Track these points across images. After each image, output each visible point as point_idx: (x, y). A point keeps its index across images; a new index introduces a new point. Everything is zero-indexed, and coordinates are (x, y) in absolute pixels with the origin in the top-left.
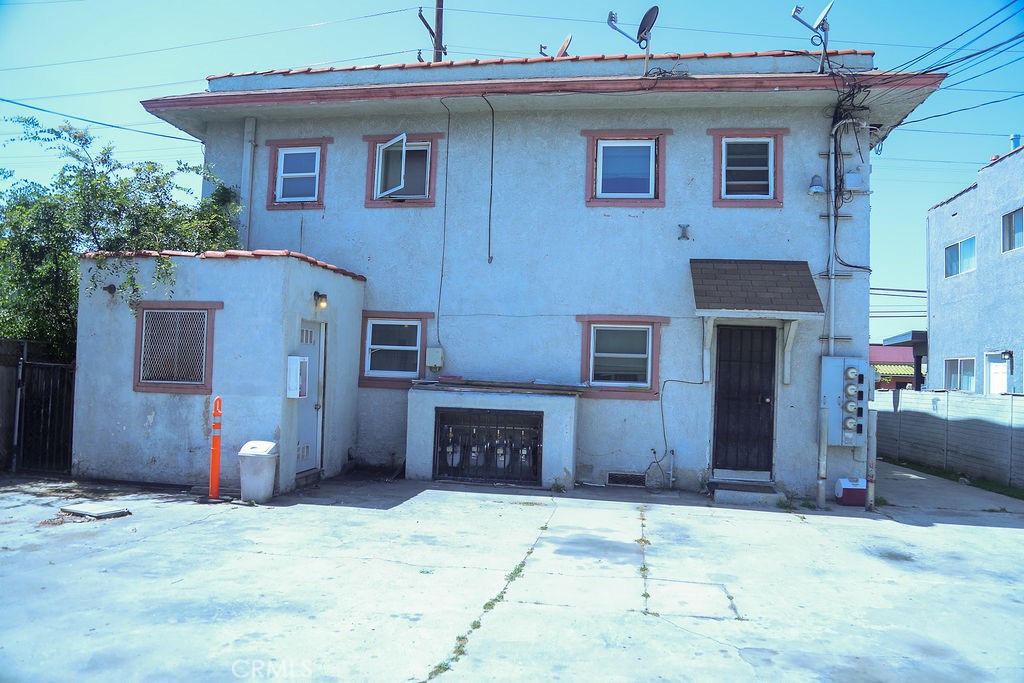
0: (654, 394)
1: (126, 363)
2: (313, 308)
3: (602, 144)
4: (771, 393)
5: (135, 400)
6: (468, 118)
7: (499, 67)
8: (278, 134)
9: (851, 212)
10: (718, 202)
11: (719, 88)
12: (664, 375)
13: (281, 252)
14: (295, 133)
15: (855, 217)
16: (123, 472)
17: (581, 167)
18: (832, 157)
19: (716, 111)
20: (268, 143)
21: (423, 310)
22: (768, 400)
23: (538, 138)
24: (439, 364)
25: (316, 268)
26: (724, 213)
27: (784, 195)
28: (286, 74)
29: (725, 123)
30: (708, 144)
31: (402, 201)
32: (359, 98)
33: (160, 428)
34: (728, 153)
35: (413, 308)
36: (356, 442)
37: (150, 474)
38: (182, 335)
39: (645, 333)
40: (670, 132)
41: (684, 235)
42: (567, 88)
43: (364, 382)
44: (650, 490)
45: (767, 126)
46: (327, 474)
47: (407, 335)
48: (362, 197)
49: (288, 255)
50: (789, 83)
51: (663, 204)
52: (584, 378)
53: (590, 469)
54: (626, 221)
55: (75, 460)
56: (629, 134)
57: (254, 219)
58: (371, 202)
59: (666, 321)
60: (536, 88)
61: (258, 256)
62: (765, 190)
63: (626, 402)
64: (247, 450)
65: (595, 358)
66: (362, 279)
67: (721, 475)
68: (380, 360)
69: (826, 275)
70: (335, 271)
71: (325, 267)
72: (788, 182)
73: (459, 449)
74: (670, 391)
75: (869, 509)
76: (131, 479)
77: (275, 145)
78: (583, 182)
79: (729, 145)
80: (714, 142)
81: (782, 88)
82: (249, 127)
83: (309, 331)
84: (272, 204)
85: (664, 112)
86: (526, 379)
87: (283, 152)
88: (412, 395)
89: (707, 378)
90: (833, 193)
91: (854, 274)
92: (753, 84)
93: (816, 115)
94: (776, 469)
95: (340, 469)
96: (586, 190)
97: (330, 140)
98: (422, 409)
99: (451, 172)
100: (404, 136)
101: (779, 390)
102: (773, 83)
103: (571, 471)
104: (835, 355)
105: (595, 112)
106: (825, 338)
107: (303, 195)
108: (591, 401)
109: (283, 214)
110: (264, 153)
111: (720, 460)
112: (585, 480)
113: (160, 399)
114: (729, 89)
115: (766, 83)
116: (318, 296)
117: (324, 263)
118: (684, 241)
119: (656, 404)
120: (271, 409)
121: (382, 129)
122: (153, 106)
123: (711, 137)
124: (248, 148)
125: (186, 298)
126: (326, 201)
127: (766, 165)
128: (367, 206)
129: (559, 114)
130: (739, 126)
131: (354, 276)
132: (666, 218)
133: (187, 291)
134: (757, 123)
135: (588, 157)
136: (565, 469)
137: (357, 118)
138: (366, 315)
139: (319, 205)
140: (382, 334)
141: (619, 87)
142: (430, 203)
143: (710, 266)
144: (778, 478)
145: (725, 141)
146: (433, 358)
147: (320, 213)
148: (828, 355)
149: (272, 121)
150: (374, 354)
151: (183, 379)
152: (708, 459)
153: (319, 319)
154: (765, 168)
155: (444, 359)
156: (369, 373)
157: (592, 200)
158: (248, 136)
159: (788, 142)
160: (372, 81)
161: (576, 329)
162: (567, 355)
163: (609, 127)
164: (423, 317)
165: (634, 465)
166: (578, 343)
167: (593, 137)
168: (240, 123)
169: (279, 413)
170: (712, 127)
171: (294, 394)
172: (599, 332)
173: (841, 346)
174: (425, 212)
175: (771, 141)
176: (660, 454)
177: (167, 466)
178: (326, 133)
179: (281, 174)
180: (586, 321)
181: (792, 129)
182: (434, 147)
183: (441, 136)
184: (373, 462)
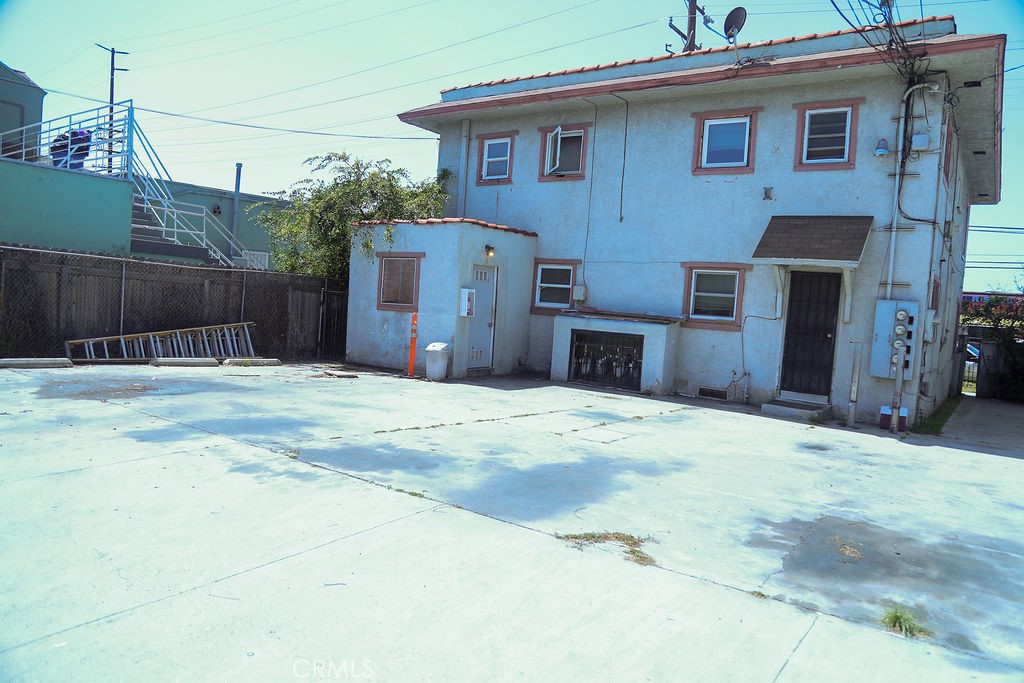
0: (737, 327)
1: (373, 292)
2: (484, 256)
3: (708, 123)
4: (833, 330)
5: (378, 315)
6: (608, 109)
7: (632, 66)
8: (484, 131)
9: (918, 170)
10: (799, 166)
11: (790, 71)
12: (746, 311)
13: (458, 219)
14: (494, 129)
15: (922, 175)
16: (371, 360)
17: (690, 143)
18: (902, 121)
19: (800, 88)
20: (478, 137)
21: (574, 258)
22: (829, 336)
23: (660, 122)
24: (582, 298)
25: (487, 230)
26: (803, 175)
27: (857, 157)
28: (489, 85)
29: (809, 97)
30: (792, 117)
31: (562, 176)
32: (529, 102)
33: (390, 333)
34: (811, 123)
35: (568, 257)
36: (527, 353)
37: (384, 362)
38: (403, 274)
39: (734, 276)
40: (761, 109)
41: (767, 195)
42: (671, 82)
43: (534, 310)
44: (730, 403)
45: (845, 97)
46: (496, 372)
47: (564, 276)
48: (536, 175)
49: (461, 222)
50: (850, 61)
51: (753, 171)
52: (686, 311)
53: (685, 383)
54: (722, 185)
55: (347, 352)
56: (729, 114)
57: (468, 193)
58: (542, 178)
59: (750, 267)
60: (648, 85)
61: (445, 222)
62: (841, 154)
63: (715, 332)
64: (430, 348)
65: (696, 297)
66: (535, 235)
67: (787, 395)
68: (547, 295)
69: (889, 228)
70: (506, 230)
71: (496, 228)
72: (861, 145)
73: (589, 361)
74: (750, 325)
75: (892, 432)
76: (375, 364)
77: (482, 138)
78: (691, 155)
79: (812, 116)
80: (798, 116)
81: (844, 65)
82: (465, 127)
83: (481, 272)
84: (480, 182)
85: (759, 92)
86: (641, 312)
87: (487, 143)
88: (558, 320)
89: (779, 315)
90: (900, 153)
91: (917, 226)
92: (818, 65)
93: (891, 83)
94: (834, 394)
95: (510, 370)
96: (693, 161)
97: (517, 132)
98: (563, 330)
99: (596, 152)
100: (559, 129)
101: (840, 327)
102: (835, 62)
103: (661, 381)
104: (891, 299)
105: (703, 97)
106: (884, 284)
107: (499, 175)
108: (689, 330)
109: (486, 189)
110: (475, 144)
111: (786, 384)
112: (681, 392)
113: (390, 314)
114: (799, 71)
115: (829, 63)
116: (488, 248)
117: (495, 225)
118: (768, 201)
119: (739, 334)
120: (449, 322)
121: (550, 122)
122: (404, 117)
123: (796, 111)
124: (464, 141)
125: (405, 251)
126: (513, 178)
127: (844, 132)
128: (540, 180)
129: (676, 100)
130: (821, 99)
131: (525, 233)
132: (756, 181)
133: (406, 246)
134: (836, 95)
135: (695, 135)
136: (657, 380)
137: (534, 115)
138: (537, 262)
139: (509, 181)
140: (548, 276)
141: (709, 78)
142: (582, 177)
143: (786, 221)
144: (834, 402)
145: (808, 113)
146: (578, 294)
147: (509, 187)
148: (884, 298)
149: (481, 120)
150: (543, 290)
151: (403, 302)
152: (777, 382)
153: (490, 264)
154: (843, 135)
155: (586, 293)
156: (538, 303)
157: (697, 169)
158: (464, 134)
159: (863, 110)
160: (544, 85)
161: (681, 273)
162: (672, 293)
163: (713, 108)
164: (576, 263)
165: (718, 384)
166: (682, 284)
167: (700, 118)
168: (459, 123)
169: (454, 325)
170: (797, 101)
171: (464, 313)
172: (699, 276)
173: (898, 291)
174: (579, 184)
175: (849, 110)
176: (739, 375)
177: (393, 357)
178: (514, 128)
179: (486, 159)
180: (689, 267)
181: (868, 98)
182: (586, 133)
183: (590, 124)
184: (538, 369)
